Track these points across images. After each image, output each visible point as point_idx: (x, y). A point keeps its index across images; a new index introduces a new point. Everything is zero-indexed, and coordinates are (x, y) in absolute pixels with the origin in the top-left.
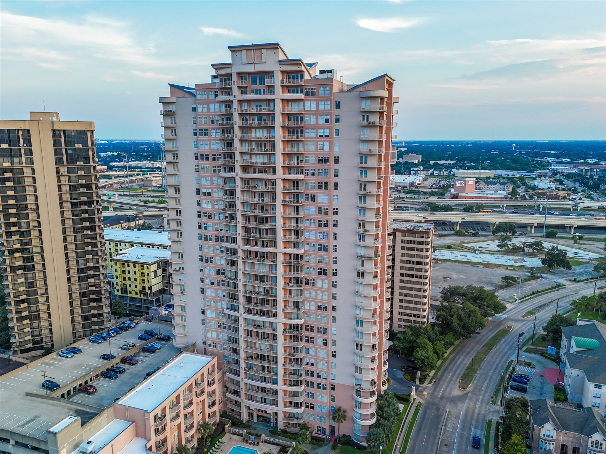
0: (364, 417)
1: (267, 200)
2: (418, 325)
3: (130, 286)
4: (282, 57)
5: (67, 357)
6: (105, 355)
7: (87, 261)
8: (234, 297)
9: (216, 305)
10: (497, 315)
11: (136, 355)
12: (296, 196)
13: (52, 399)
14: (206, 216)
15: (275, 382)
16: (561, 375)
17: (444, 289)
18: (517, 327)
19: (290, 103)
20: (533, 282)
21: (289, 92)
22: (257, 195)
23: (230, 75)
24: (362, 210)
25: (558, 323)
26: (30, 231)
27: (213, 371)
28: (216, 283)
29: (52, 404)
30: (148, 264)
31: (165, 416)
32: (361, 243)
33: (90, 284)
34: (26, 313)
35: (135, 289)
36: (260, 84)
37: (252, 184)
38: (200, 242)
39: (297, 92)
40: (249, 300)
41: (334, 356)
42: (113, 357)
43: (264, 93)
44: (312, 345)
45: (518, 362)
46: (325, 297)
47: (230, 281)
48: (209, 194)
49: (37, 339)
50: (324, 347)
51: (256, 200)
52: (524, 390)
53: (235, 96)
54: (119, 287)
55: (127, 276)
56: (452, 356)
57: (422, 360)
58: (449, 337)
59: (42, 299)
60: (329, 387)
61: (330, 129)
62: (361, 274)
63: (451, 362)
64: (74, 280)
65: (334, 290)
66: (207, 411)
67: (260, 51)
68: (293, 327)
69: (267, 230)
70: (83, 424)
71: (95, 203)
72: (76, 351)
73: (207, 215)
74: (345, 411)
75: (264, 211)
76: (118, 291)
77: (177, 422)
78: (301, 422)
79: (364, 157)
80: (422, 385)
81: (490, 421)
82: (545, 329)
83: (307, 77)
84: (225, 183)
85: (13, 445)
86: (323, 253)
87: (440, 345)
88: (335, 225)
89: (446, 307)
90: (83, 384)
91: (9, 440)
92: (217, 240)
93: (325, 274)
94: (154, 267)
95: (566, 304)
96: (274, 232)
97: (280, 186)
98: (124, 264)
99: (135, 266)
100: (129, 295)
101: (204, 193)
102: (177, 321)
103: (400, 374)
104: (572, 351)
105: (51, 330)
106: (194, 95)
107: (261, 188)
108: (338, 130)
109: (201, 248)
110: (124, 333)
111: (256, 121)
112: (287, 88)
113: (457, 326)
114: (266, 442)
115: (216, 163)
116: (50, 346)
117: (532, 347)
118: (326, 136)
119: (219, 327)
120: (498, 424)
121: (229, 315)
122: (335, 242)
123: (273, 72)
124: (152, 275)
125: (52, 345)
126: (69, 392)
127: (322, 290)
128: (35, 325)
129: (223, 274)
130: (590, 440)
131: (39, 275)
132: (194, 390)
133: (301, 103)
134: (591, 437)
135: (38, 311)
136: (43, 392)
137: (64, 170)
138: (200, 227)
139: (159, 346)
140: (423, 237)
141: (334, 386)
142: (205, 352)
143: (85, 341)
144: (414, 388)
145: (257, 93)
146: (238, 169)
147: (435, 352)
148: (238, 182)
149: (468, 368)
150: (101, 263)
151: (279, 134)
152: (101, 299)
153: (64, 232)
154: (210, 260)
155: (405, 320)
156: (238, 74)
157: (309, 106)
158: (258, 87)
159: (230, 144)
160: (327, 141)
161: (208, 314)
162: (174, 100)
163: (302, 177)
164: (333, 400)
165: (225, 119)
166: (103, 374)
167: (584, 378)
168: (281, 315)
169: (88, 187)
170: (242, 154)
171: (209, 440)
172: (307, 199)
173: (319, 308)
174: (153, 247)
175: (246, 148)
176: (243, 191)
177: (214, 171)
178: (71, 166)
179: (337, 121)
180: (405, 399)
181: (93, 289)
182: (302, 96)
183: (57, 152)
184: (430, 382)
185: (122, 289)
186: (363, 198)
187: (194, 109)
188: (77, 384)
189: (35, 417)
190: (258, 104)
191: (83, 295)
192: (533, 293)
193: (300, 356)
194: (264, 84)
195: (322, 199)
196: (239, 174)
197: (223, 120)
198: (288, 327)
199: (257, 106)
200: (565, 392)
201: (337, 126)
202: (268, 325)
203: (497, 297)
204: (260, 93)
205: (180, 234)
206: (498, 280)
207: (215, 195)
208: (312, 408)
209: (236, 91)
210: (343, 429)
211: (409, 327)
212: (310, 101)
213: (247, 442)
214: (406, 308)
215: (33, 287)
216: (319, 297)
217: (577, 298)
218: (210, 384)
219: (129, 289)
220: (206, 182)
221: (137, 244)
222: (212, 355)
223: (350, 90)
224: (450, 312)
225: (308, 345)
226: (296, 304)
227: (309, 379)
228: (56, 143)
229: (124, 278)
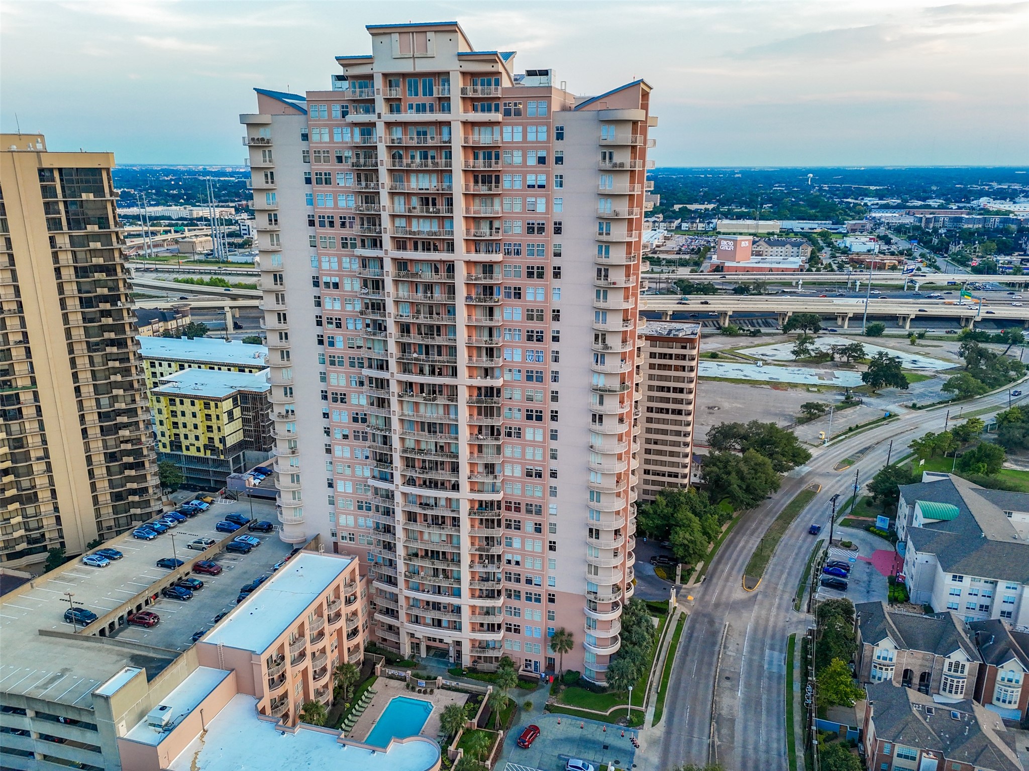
0: (601, 642)
1: (439, 296)
2: (676, 490)
3: (186, 437)
4: (464, 49)
5: (99, 566)
6: (163, 560)
7: (115, 399)
8: (383, 460)
9: (353, 471)
10: (797, 468)
11: (216, 559)
12: (489, 290)
13: (87, 639)
14: (332, 323)
15: (457, 594)
16: (899, 561)
17: (713, 428)
18: (828, 486)
19: (476, 129)
20: (849, 411)
21: (475, 109)
22: (421, 288)
23: (371, 77)
24: (602, 313)
25: (892, 479)
26: (9, 349)
27: (353, 580)
28: (351, 436)
29: (88, 648)
30: (218, 400)
31: (283, 658)
32: (599, 368)
33: (121, 439)
34: (14, 492)
35: (196, 443)
36: (425, 94)
37: (413, 269)
38: (322, 368)
39: (489, 110)
40: (409, 463)
41: (552, 548)
42: (181, 564)
43: (432, 110)
44: (517, 532)
45: (831, 543)
46: (539, 457)
47: (378, 432)
48: (336, 285)
49: (35, 534)
50: (537, 535)
51: (420, 296)
52: (842, 587)
53: (379, 116)
54: (166, 440)
55: (180, 420)
56: (729, 537)
57: (685, 545)
58: (724, 507)
59: (39, 468)
60: (544, 598)
61: (548, 174)
62: (598, 418)
63: (728, 546)
64: (94, 431)
65: (554, 444)
66: (346, 644)
67: (423, 35)
68: (484, 506)
69: (439, 347)
70: (150, 678)
71: (123, 299)
72: (112, 555)
73: (334, 321)
74: (570, 635)
75: (435, 316)
76: (164, 446)
77: (301, 666)
78: (499, 654)
79: (605, 222)
80: (684, 586)
81: (793, 638)
82: (871, 488)
83: (506, 83)
84: (364, 266)
85: (32, 718)
86: (534, 384)
87: (712, 520)
88: (556, 339)
89: (718, 459)
90: (135, 611)
91: (24, 710)
92: (352, 365)
93: (539, 418)
94: (227, 405)
95: (902, 446)
96: (453, 350)
97: (461, 273)
98: (174, 400)
99: (193, 404)
100: (185, 453)
101: (327, 285)
102: (285, 499)
103: (649, 570)
104: (915, 524)
105: (58, 519)
106: (305, 112)
107: (428, 276)
108: (561, 177)
109: (324, 378)
110: (190, 522)
111: (418, 160)
112: (472, 102)
113: (737, 488)
114: (444, 687)
115: (346, 232)
116: (58, 546)
117: (852, 517)
118: (540, 186)
119: (360, 508)
120: (805, 642)
121: (376, 489)
122: (555, 367)
123: (447, 74)
124: (225, 417)
125: (63, 544)
126: (112, 625)
127: (534, 444)
128: (30, 510)
129: (364, 420)
130: (947, 661)
131: (31, 426)
132: (326, 613)
133: (497, 129)
134: (949, 657)
135: (34, 487)
136: (69, 628)
137: (63, 241)
138: (321, 342)
139: (254, 541)
140: (684, 347)
141: (554, 595)
142: (336, 549)
143: (126, 537)
144: (673, 592)
145: (418, 111)
146: (387, 243)
147: (705, 533)
148: (389, 266)
149: (755, 555)
150: (140, 403)
151: (459, 184)
152: (143, 463)
153: (71, 351)
154: (341, 398)
155: (654, 483)
156: (385, 75)
157: (511, 134)
158: (421, 99)
159: (371, 198)
160: (541, 196)
161: (340, 486)
162: (266, 119)
163: (498, 257)
164: (551, 618)
165: (362, 156)
166: (165, 593)
167: (936, 566)
168: (465, 485)
169: (110, 270)
170: (393, 217)
171: (352, 689)
172: (508, 295)
173: (529, 474)
174: (220, 369)
175: (400, 207)
176: (396, 282)
177: (344, 245)
178: (76, 233)
179: (559, 160)
180: (660, 610)
181: (129, 446)
182: (498, 117)
183: (49, 207)
184: (697, 581)
185: (171, 442)
186: (602, 292)
187: (305, 137)
188: (124, 612)
189: (64, 671)
190: (420, 129)
191: (111, 457)
192: (851, 430)
193: (495, 550)
194: (431, 94)
195: (533, 294)
196: (389, 251)
197: (358, 155)
198: (477, 506)
199: (418, 133)
200: (906, 588)
201: (559, 169)
202: (443, 502)
203: (796, 439)
204: (424, 111)
205: (285, 354)
206: (796, 410)
207: (347, 287)
208: (517, 631)
209: (381, 106)
210: (568, 662)
211: (661, 493)
212: (513, 125)
213: (413, 689)
214: (656, 462)
215: (22, 447)
216: (529, 456)
217: (919, 435)
218: (348, 602)
219: (185, 444)
220: (329, 265)
221: (190, 363)
222: (349, 553)
223: (578, 108)
224: (725, 467)
225: (511, 532)
226: (490, 468)
227: (513, 585)
228: (47, 191)
229: (175, 425)
